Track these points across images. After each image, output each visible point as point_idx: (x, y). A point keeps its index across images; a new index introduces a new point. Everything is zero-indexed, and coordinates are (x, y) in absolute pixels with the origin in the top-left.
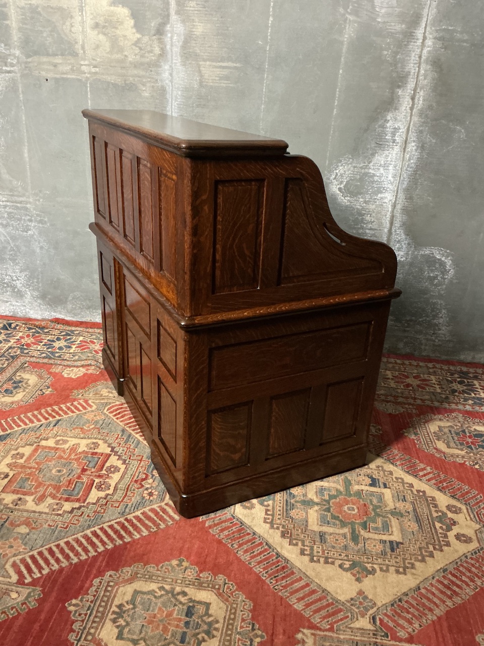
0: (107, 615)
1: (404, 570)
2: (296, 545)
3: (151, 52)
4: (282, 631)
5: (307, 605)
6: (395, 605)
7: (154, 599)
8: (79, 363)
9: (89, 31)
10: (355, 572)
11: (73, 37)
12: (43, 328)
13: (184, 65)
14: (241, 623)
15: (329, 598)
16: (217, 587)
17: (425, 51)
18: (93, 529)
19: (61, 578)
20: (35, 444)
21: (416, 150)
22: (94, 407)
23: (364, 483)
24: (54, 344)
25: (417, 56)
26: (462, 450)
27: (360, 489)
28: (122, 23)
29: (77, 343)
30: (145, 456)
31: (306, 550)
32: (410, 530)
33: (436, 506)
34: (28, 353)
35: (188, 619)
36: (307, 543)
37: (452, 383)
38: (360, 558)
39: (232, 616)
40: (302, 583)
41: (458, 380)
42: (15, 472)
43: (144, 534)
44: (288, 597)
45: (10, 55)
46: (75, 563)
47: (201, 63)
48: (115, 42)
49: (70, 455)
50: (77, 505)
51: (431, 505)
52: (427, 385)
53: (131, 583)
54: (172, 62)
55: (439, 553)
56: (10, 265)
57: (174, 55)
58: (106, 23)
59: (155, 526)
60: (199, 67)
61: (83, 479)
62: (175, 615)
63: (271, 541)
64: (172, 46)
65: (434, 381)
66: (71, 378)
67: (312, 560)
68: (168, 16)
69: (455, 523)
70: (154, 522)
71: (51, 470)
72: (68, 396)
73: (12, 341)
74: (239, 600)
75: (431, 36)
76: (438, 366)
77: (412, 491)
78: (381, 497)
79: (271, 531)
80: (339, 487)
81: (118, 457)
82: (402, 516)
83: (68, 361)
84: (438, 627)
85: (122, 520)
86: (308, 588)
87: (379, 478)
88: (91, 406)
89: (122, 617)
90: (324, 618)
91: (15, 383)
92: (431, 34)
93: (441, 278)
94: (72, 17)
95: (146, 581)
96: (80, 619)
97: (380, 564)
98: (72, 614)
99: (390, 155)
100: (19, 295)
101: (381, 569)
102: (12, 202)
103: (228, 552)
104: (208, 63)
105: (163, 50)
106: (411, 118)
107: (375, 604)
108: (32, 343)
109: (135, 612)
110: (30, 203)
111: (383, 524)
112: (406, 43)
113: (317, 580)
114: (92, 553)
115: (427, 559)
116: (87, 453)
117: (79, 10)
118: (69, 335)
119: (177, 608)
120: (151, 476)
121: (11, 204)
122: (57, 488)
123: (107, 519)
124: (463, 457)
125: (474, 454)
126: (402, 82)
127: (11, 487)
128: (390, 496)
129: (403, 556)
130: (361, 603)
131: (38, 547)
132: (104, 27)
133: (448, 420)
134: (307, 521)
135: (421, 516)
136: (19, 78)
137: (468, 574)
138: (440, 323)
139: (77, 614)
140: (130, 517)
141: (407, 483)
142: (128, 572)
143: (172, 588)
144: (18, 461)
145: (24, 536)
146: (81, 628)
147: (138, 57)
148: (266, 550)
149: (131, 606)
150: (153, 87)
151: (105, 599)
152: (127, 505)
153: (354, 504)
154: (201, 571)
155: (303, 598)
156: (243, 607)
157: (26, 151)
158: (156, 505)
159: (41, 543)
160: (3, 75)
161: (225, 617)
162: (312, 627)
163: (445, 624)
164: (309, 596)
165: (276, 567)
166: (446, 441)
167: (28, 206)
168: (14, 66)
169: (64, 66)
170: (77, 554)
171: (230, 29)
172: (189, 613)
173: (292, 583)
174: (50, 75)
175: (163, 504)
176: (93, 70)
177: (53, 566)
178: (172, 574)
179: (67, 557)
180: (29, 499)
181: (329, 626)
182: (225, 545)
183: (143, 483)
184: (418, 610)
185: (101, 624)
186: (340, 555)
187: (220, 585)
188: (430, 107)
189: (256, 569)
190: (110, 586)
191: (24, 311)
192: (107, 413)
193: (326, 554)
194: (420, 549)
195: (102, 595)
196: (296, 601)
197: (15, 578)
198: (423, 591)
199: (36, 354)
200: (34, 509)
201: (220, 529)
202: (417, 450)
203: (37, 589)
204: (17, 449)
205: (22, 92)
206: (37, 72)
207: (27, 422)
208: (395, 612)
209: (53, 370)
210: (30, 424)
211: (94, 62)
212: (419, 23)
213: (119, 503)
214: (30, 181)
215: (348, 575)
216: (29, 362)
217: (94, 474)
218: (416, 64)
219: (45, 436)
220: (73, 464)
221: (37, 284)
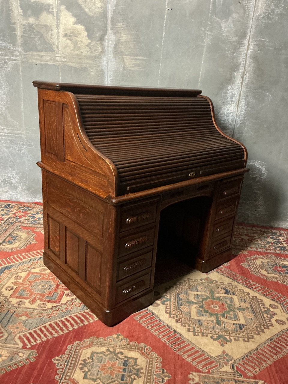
0: (77, 365)
1: (248, 340)
2: (185, 326)
3: (97, 50)
4: (180, 373)
6: (244, 359)
7: (104, 356)
9: (61, 38)
10: (220, 341)
11: (52, 41)
12: (29, 207)
13: (115, 58)
14: (156, 369)
15: (206, 355)
16: (140, 349)
17: (249, 52)
18: (65, 317)
19: (48, 345)
20: (28, 271)
21: (244, 106)
23: (221, 292)
24: (35, 216)
25: (245, 55)
26: (276, 274)
27: (220, 295)
28: (80, 34)
31: (191, 329)
32: (250, 317)
33: (263, 305)
34: (20, 221)
35: (125, 367)
36: (191, 325)
37: (267, 238)
38: (222, 333)
39: (151, 366)
40: (190, 347)
41: (271, 236)
42: (17, 286)
43: (96, 320)
44: (182, 355)
45: (15, 51)
46: (56, 337)
47: (124, 57)
48: (75, 44)
49: (49, 277)
50: (55, 305)
51: (261, 305)
52: (253, 239)
53: (90, 348)
54: (108, 56)
55: (267, 330)
56: (10, 170)
57: (109, 52)
58: (71, 33)
60: (123, 59)
61: (58, 291)
62: (117, 365)
63: (170, 324)
64: (108, 47)
65: (257, 237)
67: (195, 335)
68: (106, 30)
69: (275, 314)
71: (39, 286)
73: (11, 214)
74: (154, 356)
75: (252, 44)
76: (258, 229)
77: (249, 297)
78: (232, 300)
79: (170, 319)
80: (207, 294)
82: (244, 310)
84: (270, 371)
85: (82, 312)
86: (193, 350)
87: (230, 289)
89: (86, 366)
90: (204, 366)
91: (13, 237)
92: (252, 42)
93: (259, 178)
94: (52, 30)
95: (99, 346)
96: (61, 367)
97: (234, 337)
98: (56, 365)
99: (230, 109)
100: (14, 188)
101: (235, 339)
102: (13, 134)
103: (145, 331)
104: (128, 57)
105: (103, 49)
106: (241, 89)
107: (233, 358)
108: (22, 215)
109: (93, 364)
110: (23, 134)
111: (234, 315)
112: (238, 47)
113: (198, 345)
114: (66, 331)
115: (261, 333)
117: (56, 26)
119: (118, 361)
122: (43, 296)
123: (73, 312)
124: (277, 278)
125: (283, 276)
126: (236, 68)
127: (15, 295)
128: (237, 299)
129: (246, 332)
130: (224, 358)
131: (33, 328)
132: (70, 36)
133: (266, 259)
134: (190, 313)
135: (255, 310)
136: (20, 64)
137: (285, 341)
138: (259, 204)
139: (59, 365)
140: (86, 311)
141: (246, 292)
143: (114, 350)
144: (18, 281)
145: (25, 321)
146: (62, 372)
147: (89, 53)
148: (167, 329)
149: (91, 360)
150: (97, 70)
151: (75, 356)
153: (216, 304)
154: (131, 341)
155: (191, 355)
156: (157, 361)
157: (22, 104)
159: (35, 325)
160: (11, 62)
161: (146, 366)
162: (198, 371)
163: (273, 369)
164: (194, 354)
165: (174, 338)
166: (266, 270)
167: (22, 136)
168: (17, 57)
169: (46, 57)
170: (57, 332)
171: (141, 38)
172: (125, 364)
173: (184, 347)
174: (38, 62)
176: (63, 60)
177: (43, 338)
178: (114, 342)
179: (51, 333)
180: (26, 301)
181: (207, 371)
182: (143, 327)
184: (257, 361)
185: (74, 370)
186: (210, 331)
187: (142, 348)
188: (252, 82)
189: (163, 339)
190: (78, 349)
191: (17, 198)
193: (203, 331)
194: (257, 327)
195: (73, 354)
196: (187, 357)
197: (21, 345)
198: (260, 351)
199: (25, 221)
200: (30, 307)
201: (140, 317)
202: (250, 274)
203: (34, 351)
204: (17, 274)
205: (22, 71)
206: (31, 60)
207: (22, 258)
208: (245, 362)
209: (36, 230)
210: (24, 259)
211: (64, 55)
212: (246, 37)
213: (80, 304)
214: (24, 122)
215: (216, 342)
216: (21, 226)
217: (64, 288)
218: (244, 58)
219: (33, 266)
220: (51, 282)
221: (25, 182)
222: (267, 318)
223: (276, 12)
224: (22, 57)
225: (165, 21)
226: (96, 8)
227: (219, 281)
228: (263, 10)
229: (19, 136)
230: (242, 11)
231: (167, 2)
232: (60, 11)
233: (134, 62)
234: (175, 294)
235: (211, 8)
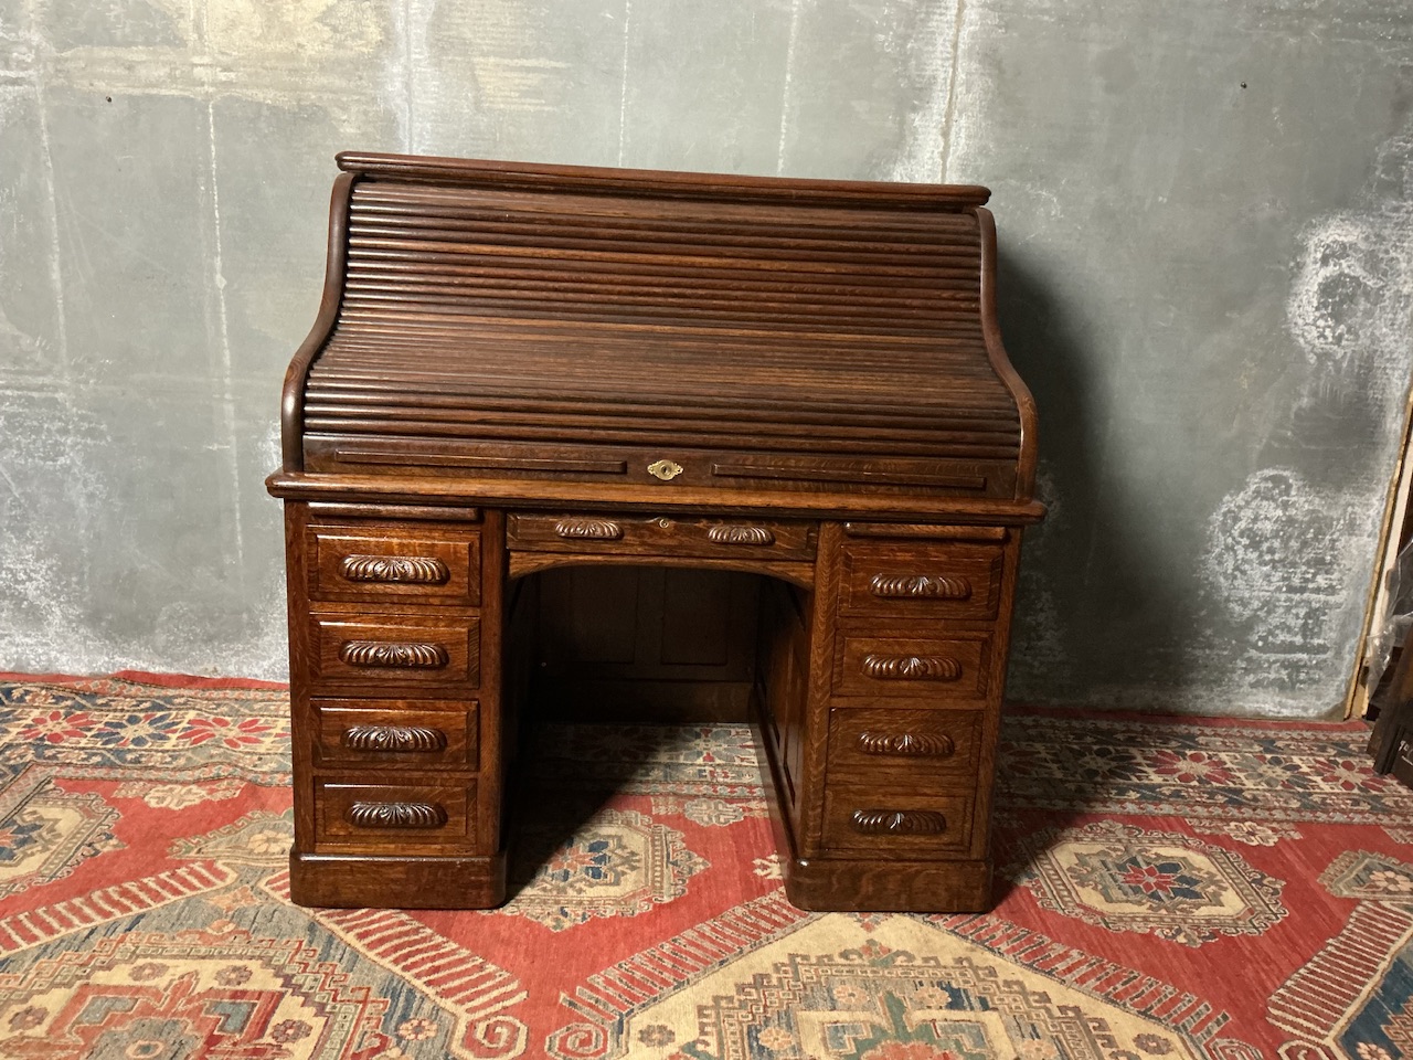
3: (360, 35)
8: (187, 776)
11: (173, 4)
12: (95, 695)
13: (438, 65)
17: (965, 34)
20: (78, 983)
22: (232, 876)
23: (933, 1003)
24: (123, 732)
25: (948, 44)
26: (1140, 903)
27: (929, 1017)
29: (180, 726)
30: (374, 988)
33: (1110, 1042)
34: (54, 757)
37: (1084, 755)
41: (1095, 747)
45: (16, 43)
49: (173, 1001)
51: (1099, 1042)
52: (1032, 764)
54: (409, 59)
56: (10, 543)
57: (413, 43)
60: (472, 69)
64: (407, 22)
65: (1043, 755)
66: (168, 811)
71: (125, 1048)
72: (163, 855)
73: (14, 731)
75: (975, 2)
76: (1044, 721)
77: (1048, 1010)
78: (980, 1036)
80: (877, 1019)
81: (302, 999)
83: (159, 769)
87: (967, 986)
88: (221, 875)
91: (21, 830)
100: (32, 617)
102: (18, 389)
104: (492, 60)
105: (387, 31)
106: (944, 176)
108: (67, 733)
110: (64, 389)
112: (922, 16)
116: (218, 993)
118: (161, 708)
120: (394, 1040)
121: (16, 393)
124: (1145, 919)
125: (1167, 909)
126: (921, 100)
128: (1001, 1028)
133: (1093, 839)
136: (40, 97)
138: (1039, 624)
141: (1034, 993)
144: (29, 1032)
150: (366, 113)
157: (56, 266)
166: (1100, 887)
167: (60, 396)
168: (26, 69)
169: (152, 69)
174: (118, 89)
176: (223, 76)
188: (983, 151)
191: (43, 658)
192: (267, 889)
199: (75, 757)
202: (1038, 913)
204: (25, 1000)
205: (48, 128)
206: (86, 82)
207: (55, 925)
209: (120, 794)
210: (63, 929)
211: (224, 59)
214: (64, 337)
216: (56, 778)
217: (241, 1048)
218: (948, 59)
219: (102, 958)
220: (182, 1026)
221: (78, 588)
224: (45, 67)
227: (920, 951)
229: (43, 395)
234: (741, 1031)
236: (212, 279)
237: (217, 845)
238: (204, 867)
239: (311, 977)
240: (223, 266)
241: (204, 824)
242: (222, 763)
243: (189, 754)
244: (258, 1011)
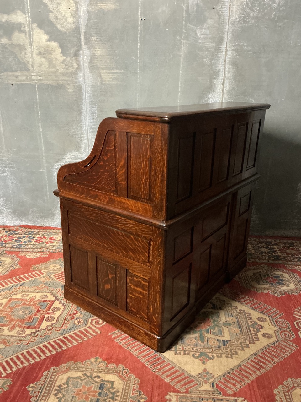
0: (52, 391)
1: (232, 356)
3: (72, 66)
4: (157, 395)
5: (173, 379)
6: (226, 376)
7: (80, 381)
8: (34, 250)
9: (35, 56)
10: (202, 359)
11: (26, 60)
12: (15, 231)
13: (92, 73)
14: (133, 391)
15: (186, 374)
16: (118, 372)
17: (227, 58)
18: (44, 344)
19: (24, 372)
20: (9, 298)
22: (45, 274)
23: (208, 307)
25: (223, 61)
26: (267, 285)
27: (205, 310)
28: (54, 51)
29: (35, 239)
31: (172, 348)
32: (235, 333)
33: (251, 318)
34: (5, 246)
35: (101, 391)
37: (261, 248)
38: (205, 350)
39: (127, 388)
40: (170, 367)
41: (265, 246)
43: (75, 344)
44: (161, 375)
46: (33, 364)
48: (50, 62)
49: (30, 302)
50: (34, 330)
51: (248, 318)
53: (66, 373)
54: (84, 72)
55: (252, 345)
57: (85, 68)
58: (45, 51)
59: (81, 339)
60: (100, 74)
61: (38, 316)
62: (92, 389)
64: (84, 62)
65: (251, 247)
66: (31, 259)
68: (80, 46)
70: (81, 337)
71: (19, 312)
72: (29, 269)
74: (132, 378)
75: (230, 49)
76: (253, 239)
77: (236, 311)
78: (218, 316)
81: (59, 302)
82: (230, 325)
83: (30, 249)
84: (251, 387)
85: (61, 337)
86: (173, 370)
87: (217, 304)
88: (42, 274)
89: (61, 392)
90: (183, 386)
92: (230, 48)
94: (25, 49)
95: (75, 371)
96: (35, 395)
97: (217, 353)
98: (30, 392)
101: (217, 356)
103: (125, 351)
104: (105, 71)
105: (79, 65)
106: (223, 96)
107: (213, 376)
108: (8, 240)
109: (68, 389)
110: (5, 156)
111: (218, 331)
112: (216, 54)
113: (178, 365)
114: (43, 357)
115: (245, 348)
116: (40, 301)
117: (29, 45)
118: (31, 234)
119: (94, 385)
120: (79, 312)
122: (22, 321)
123: (52, 338)
124: (267, 289)
125: (274, 287)
126: (216, 76)
128: (224, 314)
129: (230, 348)
130: (205, 376)
131: (10, 355)
132: (44, 54)
133: (259, 269)
135: (242, 324)
137: (270, 356)
139: (33, 392)
140: (66, 336)
141: (234, 306)
142: (64, 367)
143: (91, 374)
145: (2, 350)
146: (35, 400)
147: (64, 70)
149: (66, 386)
150: (74, 86)
151: (51, 383)
152: (65, 329)
153: (201, 320)
154: (109, 364)
155: (170, 375)
156: (134, 382)
157: (1, 126)
158: (82, 328)
159: (12, 353)
161: (123, 389)
162: (175, 391)
163: (255, 385)
164: (174, 374)
166: (257, 281)
167: (4, 158)
169: (22, 77)
170: (34, 358)
171: (116, 51)
172: (101, 387)
173: (163, 367)
174: (14, 82)
175: (86, 327)
176: (39, 78)
177: (19, 366)
178: (91, 366)
179: (28, 360)
180: (5, 328)
181: (185, 390)
182: (123, 348)
183: (74, 316)
184: (239, 378)
185: (48, 397)
186: (193, 349)
187: (120, 371)
188: (233, 89)
189: (142, 360)
190: (54, 375)
191: (3, 222)
192: (53, 277)
193: (184, 349)
194: (241, 343)
195: (49, 380)
196: (166, 377)
198: (243, 367)
199: (10, 246)
200: (8, 335)
201: (121, 338)
202: (240, 287)
203: (9, 380)
206: (6, 81)
207: (4, 284)
208: (226, 380)
209: (20, 255)
210: (6, 286)
211: (39, 73)
212: (223, 42)
213: (60, 328)
214: (4, 144)
215: (197, 361)
216: (6, 251)
217: (45, 312)
218: (223, 65)
219: (15, 292)
220: (32, 308)
221: (10, 205)
222: (253, 332)
223: (251, 15)
225: (139, 32)
226: (68, 23)
228: (238, 14)
230: (217, 16)
231: (139, 13)
232: (32, 29)
233: (111, 76)
235: (184, 15)
236: (39, 129)
237: (42, 267)
238: (39, 272)
239: (62, 297)
240: (41, 126)
241: (39, 262)
242: (44, 248)
243: (37, 245)
244: (49, 305)
